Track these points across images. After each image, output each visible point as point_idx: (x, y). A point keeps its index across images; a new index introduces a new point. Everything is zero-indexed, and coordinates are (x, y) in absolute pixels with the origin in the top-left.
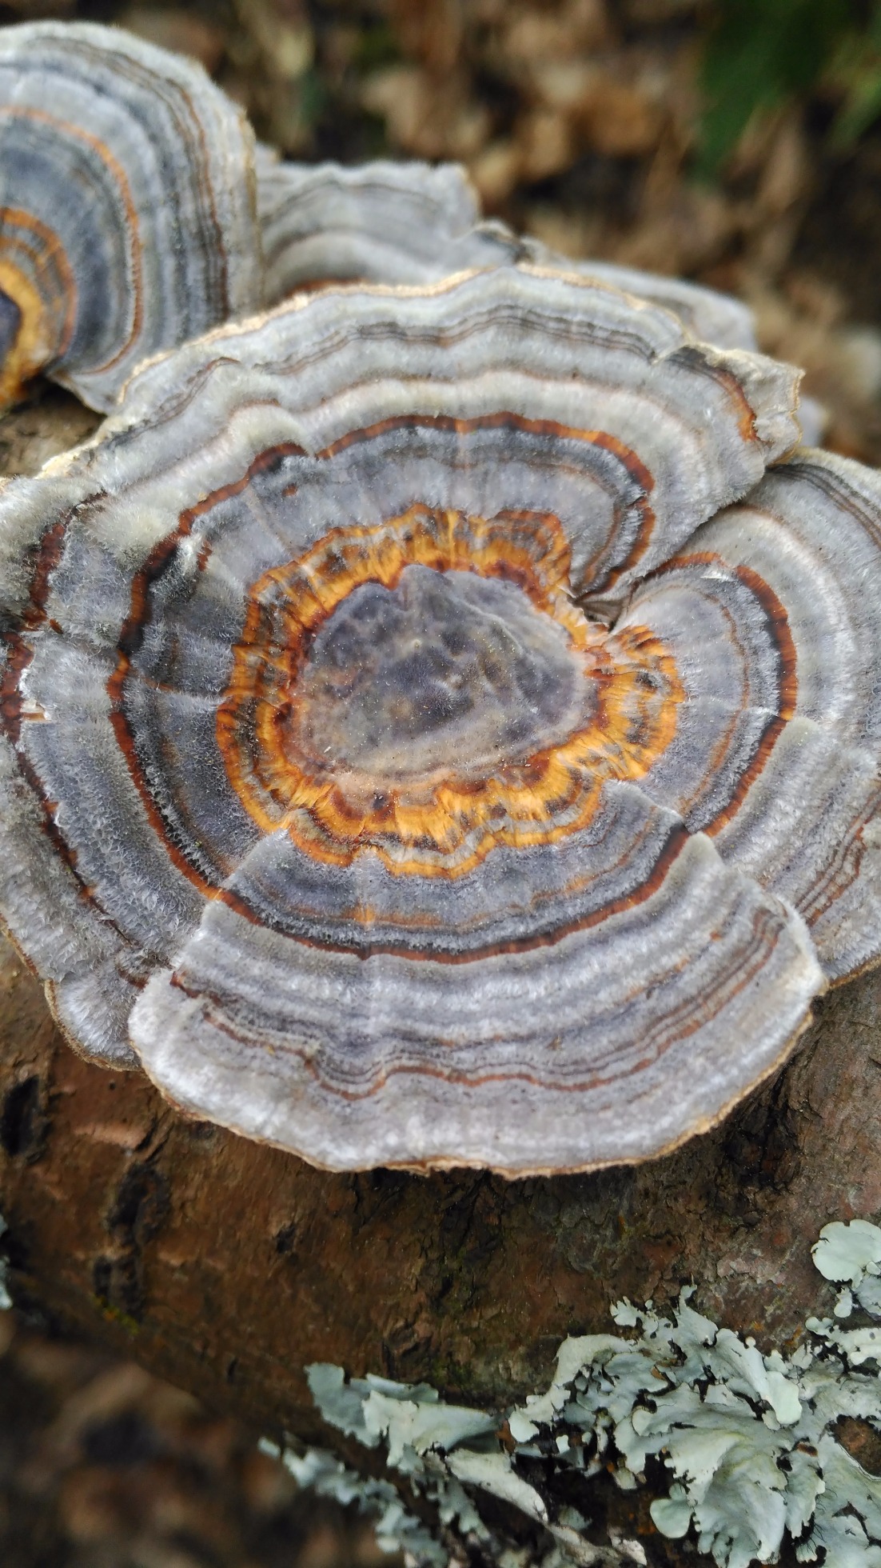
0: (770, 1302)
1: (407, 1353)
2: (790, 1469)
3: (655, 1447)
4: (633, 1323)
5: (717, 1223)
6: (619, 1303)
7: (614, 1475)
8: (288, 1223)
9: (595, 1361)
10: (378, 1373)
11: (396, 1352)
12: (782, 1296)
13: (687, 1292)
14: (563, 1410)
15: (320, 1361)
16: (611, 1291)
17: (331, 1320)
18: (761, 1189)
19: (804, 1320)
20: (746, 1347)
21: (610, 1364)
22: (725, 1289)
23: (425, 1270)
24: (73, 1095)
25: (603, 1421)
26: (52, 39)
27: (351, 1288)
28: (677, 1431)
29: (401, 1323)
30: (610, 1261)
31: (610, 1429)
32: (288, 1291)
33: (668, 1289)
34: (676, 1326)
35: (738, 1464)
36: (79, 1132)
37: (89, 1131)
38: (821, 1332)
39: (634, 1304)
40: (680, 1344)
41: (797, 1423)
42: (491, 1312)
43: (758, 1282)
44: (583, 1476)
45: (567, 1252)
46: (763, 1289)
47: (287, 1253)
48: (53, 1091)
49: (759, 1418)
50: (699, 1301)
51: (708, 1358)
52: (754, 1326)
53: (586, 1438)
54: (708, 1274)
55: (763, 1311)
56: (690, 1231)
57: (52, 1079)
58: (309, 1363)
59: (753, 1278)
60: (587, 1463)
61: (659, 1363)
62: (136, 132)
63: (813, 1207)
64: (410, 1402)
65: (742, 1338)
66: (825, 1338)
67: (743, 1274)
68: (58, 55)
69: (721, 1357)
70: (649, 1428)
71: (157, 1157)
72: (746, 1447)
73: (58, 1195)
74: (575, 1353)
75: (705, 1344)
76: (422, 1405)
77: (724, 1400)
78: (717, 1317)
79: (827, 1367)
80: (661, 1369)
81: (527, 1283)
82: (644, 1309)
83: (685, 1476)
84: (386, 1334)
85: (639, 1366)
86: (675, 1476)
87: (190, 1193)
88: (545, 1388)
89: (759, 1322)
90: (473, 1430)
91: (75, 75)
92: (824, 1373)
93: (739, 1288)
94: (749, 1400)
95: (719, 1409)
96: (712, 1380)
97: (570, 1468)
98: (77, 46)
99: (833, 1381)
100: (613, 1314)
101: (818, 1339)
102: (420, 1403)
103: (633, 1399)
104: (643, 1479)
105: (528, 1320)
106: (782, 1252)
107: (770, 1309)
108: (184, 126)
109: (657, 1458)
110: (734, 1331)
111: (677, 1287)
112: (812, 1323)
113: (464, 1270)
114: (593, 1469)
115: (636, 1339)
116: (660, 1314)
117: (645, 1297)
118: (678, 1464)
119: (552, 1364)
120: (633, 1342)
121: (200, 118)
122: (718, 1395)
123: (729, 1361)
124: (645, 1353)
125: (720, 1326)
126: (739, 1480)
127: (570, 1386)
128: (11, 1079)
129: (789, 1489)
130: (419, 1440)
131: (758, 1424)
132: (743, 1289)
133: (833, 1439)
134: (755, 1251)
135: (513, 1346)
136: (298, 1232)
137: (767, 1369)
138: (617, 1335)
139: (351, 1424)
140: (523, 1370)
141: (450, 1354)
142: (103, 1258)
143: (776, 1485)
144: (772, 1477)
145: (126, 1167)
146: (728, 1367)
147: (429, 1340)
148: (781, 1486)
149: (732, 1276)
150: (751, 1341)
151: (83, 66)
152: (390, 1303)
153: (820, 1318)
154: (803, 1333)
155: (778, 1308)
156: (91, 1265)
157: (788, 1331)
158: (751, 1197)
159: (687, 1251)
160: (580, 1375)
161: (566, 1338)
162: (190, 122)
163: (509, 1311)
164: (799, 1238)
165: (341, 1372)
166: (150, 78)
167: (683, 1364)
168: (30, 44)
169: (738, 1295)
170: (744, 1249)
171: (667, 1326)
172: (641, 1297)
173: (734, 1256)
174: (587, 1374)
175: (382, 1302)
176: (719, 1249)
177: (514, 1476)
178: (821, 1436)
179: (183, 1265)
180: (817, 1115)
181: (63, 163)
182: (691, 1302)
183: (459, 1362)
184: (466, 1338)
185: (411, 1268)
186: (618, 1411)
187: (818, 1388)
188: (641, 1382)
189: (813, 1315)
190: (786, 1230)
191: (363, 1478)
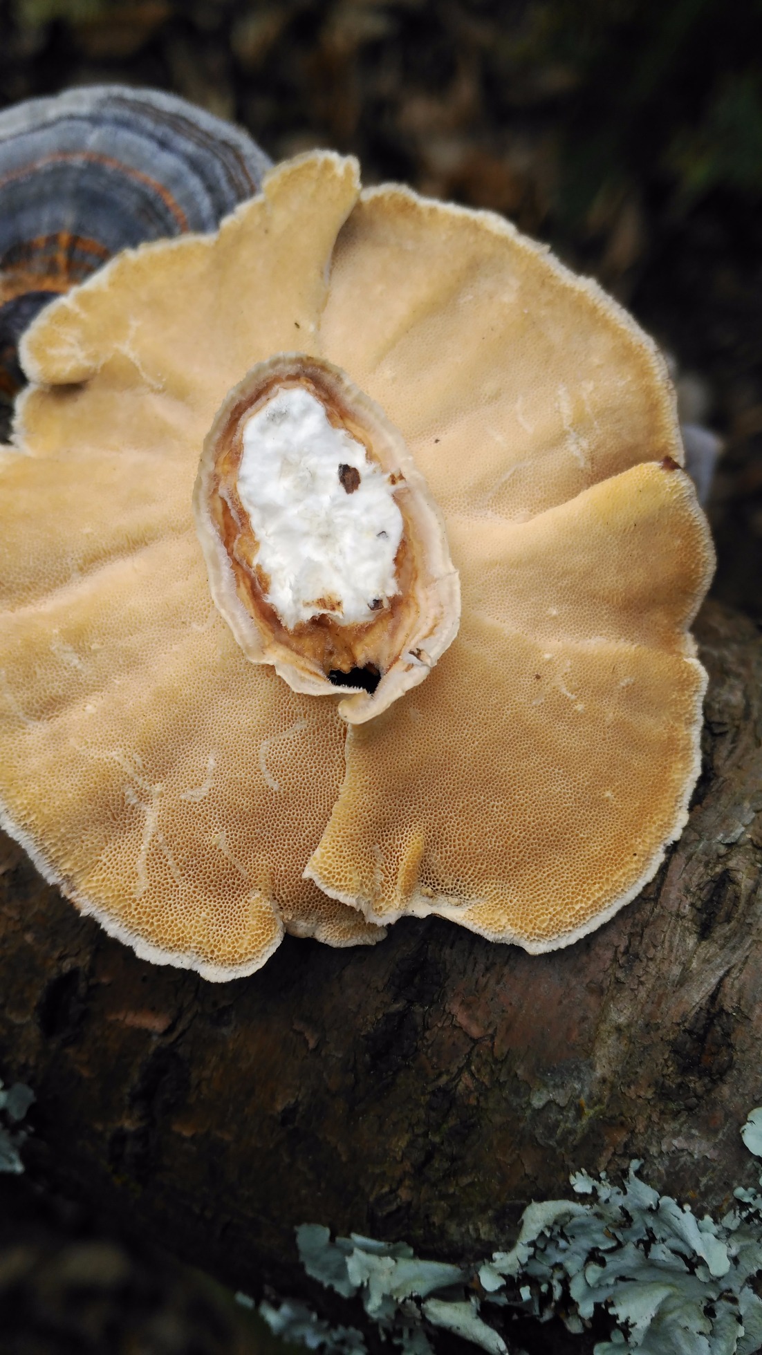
0: (704, 1174)
1: (390, 1215)
2: (715, 1316)
3: (602, 1297)
4: (589, 1191)
5: (662, 1107)
6: (577, 1173)
7: (565, 1321)
8: (293, 1101)
9: (556, 1223)
10: (362, 1232)
11: (381, 1214)
12: (714, 1170)
13: (635, 1164)
14: (526, 1265)
15: (309, 1222)
16: (571, 1164)
17: (323, 1185)
18: (700, 1078)
19: (733, 1189)
20: (684, 1211)
21: (569, 1225)
22: (667, 1163)
23: (411, 1144)
24: (109, 985)
25: (559, 1275)
26: (121, 100)
27: (344, 1159)
28: (621, 1284)
29: (386, 1189)
30: (571, 1138)
31: (566, 1282)
32: (287, 1160)
33: (619, 1162)
34: (625, 1193)
35: (671, 1312)
36: (112, 1018)
37: (121, 1017)
38: (746, 1200)
39: (590, 1174)
40: (628, 1209)
41: (723, 1277)
42: (465, 1180)
43: (696, 1157)
44: (538, 1322)
45: (534, 1129)
46: (699, 1163)
47: (290, 1127)
48: (92, 981)
49: (692, 1273)
50: (645, 1172)
51: (650, 1221)
52: (690, 1194)
53: (544, 1288)
54: (654, 1150)
55: (698, 1181)
56: (639, 1114)
57: (92, 972)
58: (299, 1223)
59: (691, 1154)
60: (541, 1311)
61: (610, 1225)
62: (195, 183)
63: (743, 1095)
64: (389, 1258)
65: (680, 1205)
66: (749, 1205)
67: (683, 1150)
68: (126, 113)
69: (663, 1221)
70: (599, 1281)
71: (180, 1041)
72: (678, 1297)
73: (85, 1073)
74: (538, 1216)
75: (650, 1209)
76: (400, 1260)
77: (662, 1257)
78: (659, 1186)
79: (751, 1229)
80: (611, 1230)
81: (499, 1157)
82: (599, 1179)
83: (627, 1321)
84: (371, 1199)
85: (594, 1227)
86: (618, 1322)
87: (207, 1073)
88: (509, 1246)
89: (694, 1191)
90: (444, 1281)
91: (141, 131)
92: (748, 1235)
93: (679, 1162)
94: (684, 1257)
95: (660, 1264)
96: (653, 1239)
97: (526, 1315)
98: (144, 108)
99: (754, 1241)
100: (572, 1183)
101: (744, 1206)
102: (399, 1259)
103: (585, 1256)
104: (589, 1325)
105: (497, 1187)
106: (716, 1132)
107: (704, 1180)
108: (237, 182)
109: (603, 1306)
110: (673, 1199)
111: (628, 1161)
112: (739, 1191)
113: (446, 1144)
114: (547, 1315)
115: (591, 1204)
116: (612, 1183)
117: (600, 1169)
118: (621, 1312)
119: (518, 1226)
120: (588, 1207)
121: (251, 175)
122: (660, 1253)
123: (668, 1223)
124: (599, 1216)
125: (662, 1194)
126: (670, 1326)
127: (532, 1244)
128: (55, 971)
129: (713, 1334)
130: (397, 1290)
131: (689, 1278)
132: (682, 1163)
133: (751, 1291)
134: (694, 1131)
135: (483, 1209)
136: (301, 1109)
137: (701, 1231)
138: (574, 1200)
139: (330, 1278)
140: (490, 1230)
141: (427, 1217)
142: (121, 1129)
143: (702, 1328)
144: (698, 1324)
145: (152, 1048)
146: (667, 1229)
147: (409, 1204)
148: (707, 1331)
149: (673, 1152)
150: (687, 1207)
151: (149, 125)
152: (377, 1171)
153: (746, 1189)
154: (731, 1201)
155: (711, 1179)
156: (108, 1135)
157: (718, 1198)
158: (692, 1085)
159: (637, 1131)
160: (542, 1234)
161: (530, 1203)
162: (242, 178)
163: (482, 1180)
164: (730, 1120)
165: (327, 1231)
166: (206, 139)
167: (630, 1226)
168: (103, 103)
169: (677, 1168)
170: (684, 1130)
171: (618, 1193)
172: (596, 1169)
173: (676, 1134)
174: (548, 1234)
175: (370, 1171)
176: (663, 1128)
177: (479, 1322)
178: (742, 1288)
179: (193, 1137)
180: (747, 1018)
181: (130, 203)
182: (638, 1173)
183: (434, 1223)
184: (442, 1203)
185: (398, 1141)
186: (572, 1266)
187: (741, 1247)
188: (594, 1241)
189: (740, 1185)
190: (720, 1114)
191: (333, 1326)
